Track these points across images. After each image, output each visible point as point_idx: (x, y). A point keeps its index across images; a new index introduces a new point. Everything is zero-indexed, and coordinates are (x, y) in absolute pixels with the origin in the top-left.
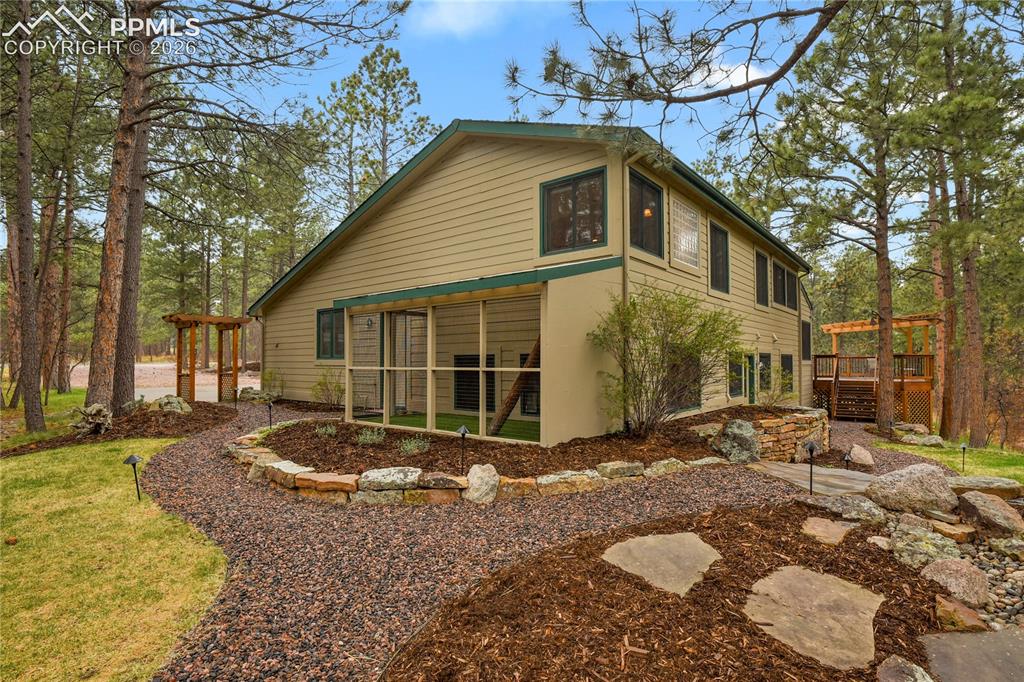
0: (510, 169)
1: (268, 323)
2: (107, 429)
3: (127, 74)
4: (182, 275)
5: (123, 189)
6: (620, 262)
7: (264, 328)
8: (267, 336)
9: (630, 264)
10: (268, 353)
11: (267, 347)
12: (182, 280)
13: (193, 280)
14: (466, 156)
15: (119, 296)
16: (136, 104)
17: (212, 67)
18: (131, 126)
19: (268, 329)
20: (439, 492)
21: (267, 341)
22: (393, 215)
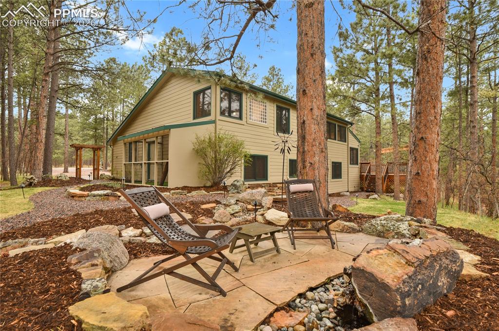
0: (185, 87)
1: (114, 148)
2: (34, 184)
3: (46, 54)
4: (96, 129)
5: (45, 97)
6: (214, 122)
7: (113, 150)
8: (114, 153)
9: (218, 122)
10: (114, 160)
11: (114, 158)
12: (96, 131)
13: (100, 131)
14: (172, 81)
15: (44, 136)
16: (50, 65)
17: (77, 50)
18: (48, 73)
19: (114, 151)
20: (112, 197)
21: (114, 155)
22: (152, 104)
